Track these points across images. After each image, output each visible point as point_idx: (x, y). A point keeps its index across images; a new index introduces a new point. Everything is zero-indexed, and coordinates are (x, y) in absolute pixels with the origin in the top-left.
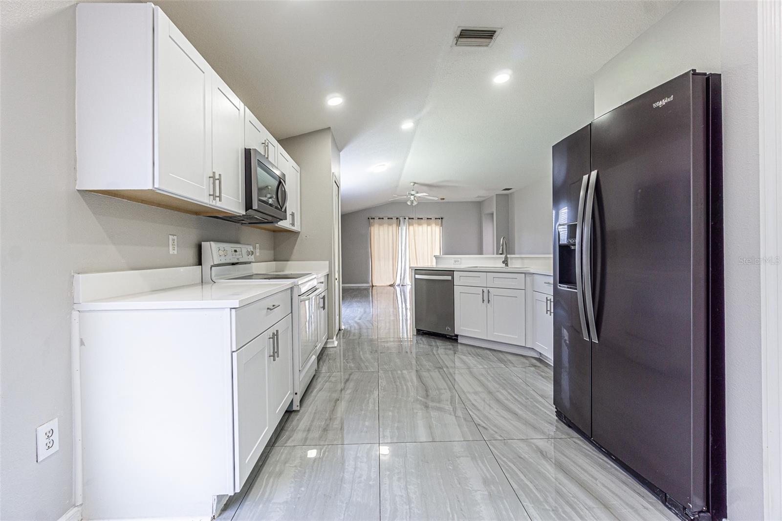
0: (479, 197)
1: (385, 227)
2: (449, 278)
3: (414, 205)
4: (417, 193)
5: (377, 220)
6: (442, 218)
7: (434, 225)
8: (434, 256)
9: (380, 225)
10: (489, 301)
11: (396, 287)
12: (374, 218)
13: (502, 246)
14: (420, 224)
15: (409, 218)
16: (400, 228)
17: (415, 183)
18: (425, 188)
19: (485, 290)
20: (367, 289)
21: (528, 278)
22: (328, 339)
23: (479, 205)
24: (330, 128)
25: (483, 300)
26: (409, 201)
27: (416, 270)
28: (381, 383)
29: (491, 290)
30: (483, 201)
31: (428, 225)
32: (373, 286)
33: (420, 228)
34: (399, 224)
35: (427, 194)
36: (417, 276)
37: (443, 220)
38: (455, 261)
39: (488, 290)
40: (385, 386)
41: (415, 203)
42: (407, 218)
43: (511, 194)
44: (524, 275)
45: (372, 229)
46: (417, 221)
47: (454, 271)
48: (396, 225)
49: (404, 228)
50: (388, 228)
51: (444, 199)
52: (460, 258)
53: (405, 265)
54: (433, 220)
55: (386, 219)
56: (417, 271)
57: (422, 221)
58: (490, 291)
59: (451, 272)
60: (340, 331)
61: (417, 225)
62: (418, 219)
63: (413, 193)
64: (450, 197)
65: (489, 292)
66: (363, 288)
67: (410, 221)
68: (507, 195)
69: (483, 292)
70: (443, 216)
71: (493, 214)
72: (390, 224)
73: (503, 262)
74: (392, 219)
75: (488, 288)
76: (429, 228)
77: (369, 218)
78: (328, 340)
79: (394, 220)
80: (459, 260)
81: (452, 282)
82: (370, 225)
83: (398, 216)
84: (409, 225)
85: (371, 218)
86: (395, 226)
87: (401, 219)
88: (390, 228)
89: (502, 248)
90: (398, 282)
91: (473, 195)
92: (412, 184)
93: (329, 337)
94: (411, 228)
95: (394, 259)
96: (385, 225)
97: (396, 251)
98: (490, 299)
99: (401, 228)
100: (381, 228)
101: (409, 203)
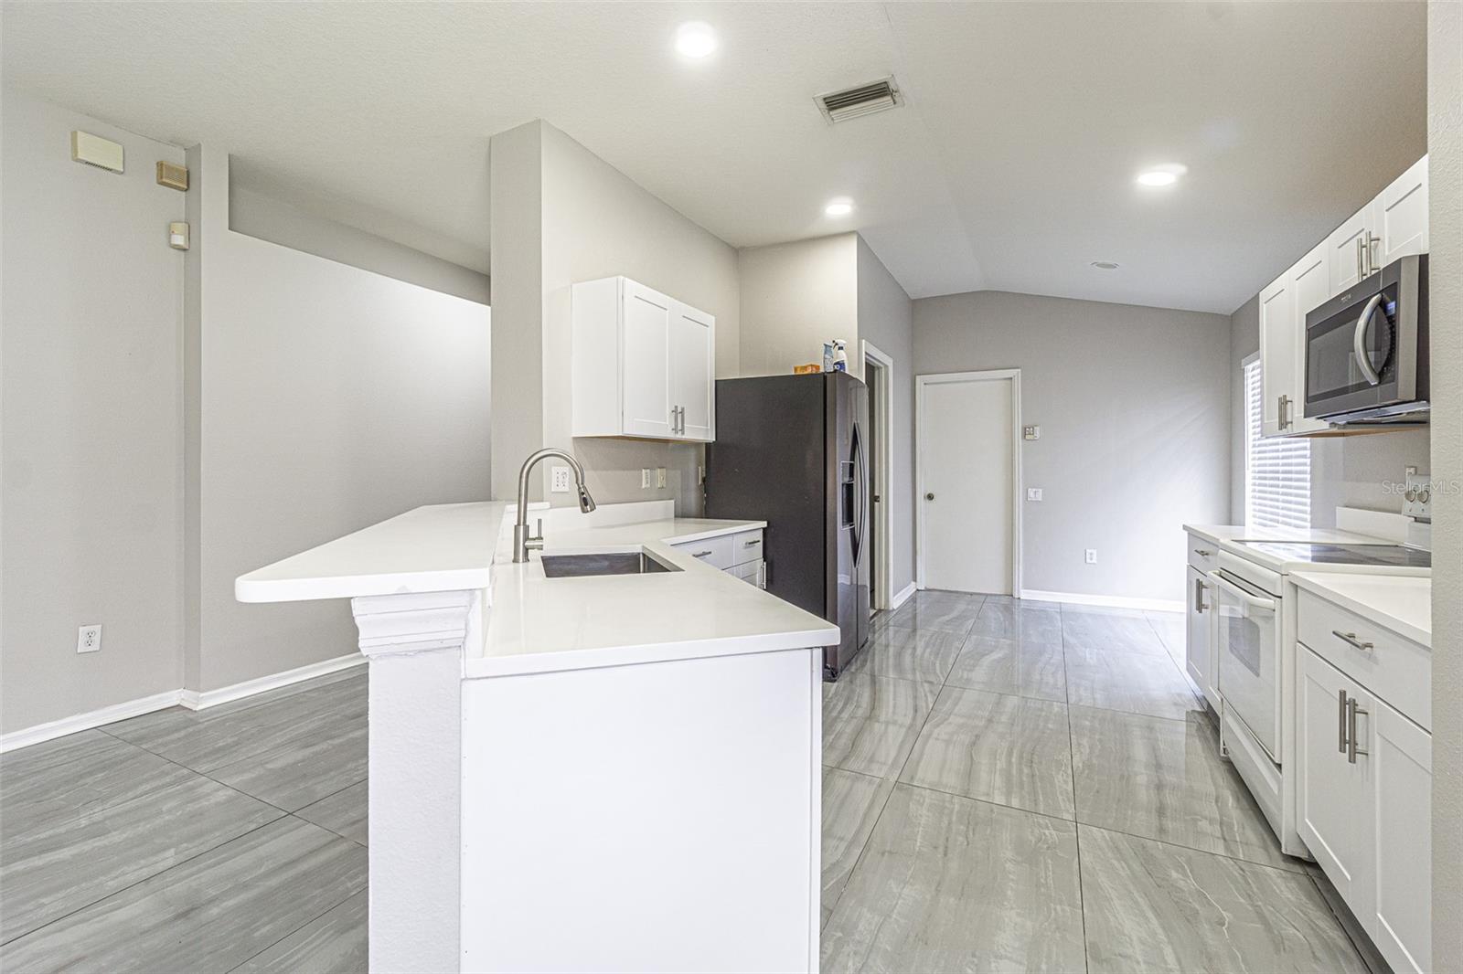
28: (1066, 782)
40: (1058, 774)
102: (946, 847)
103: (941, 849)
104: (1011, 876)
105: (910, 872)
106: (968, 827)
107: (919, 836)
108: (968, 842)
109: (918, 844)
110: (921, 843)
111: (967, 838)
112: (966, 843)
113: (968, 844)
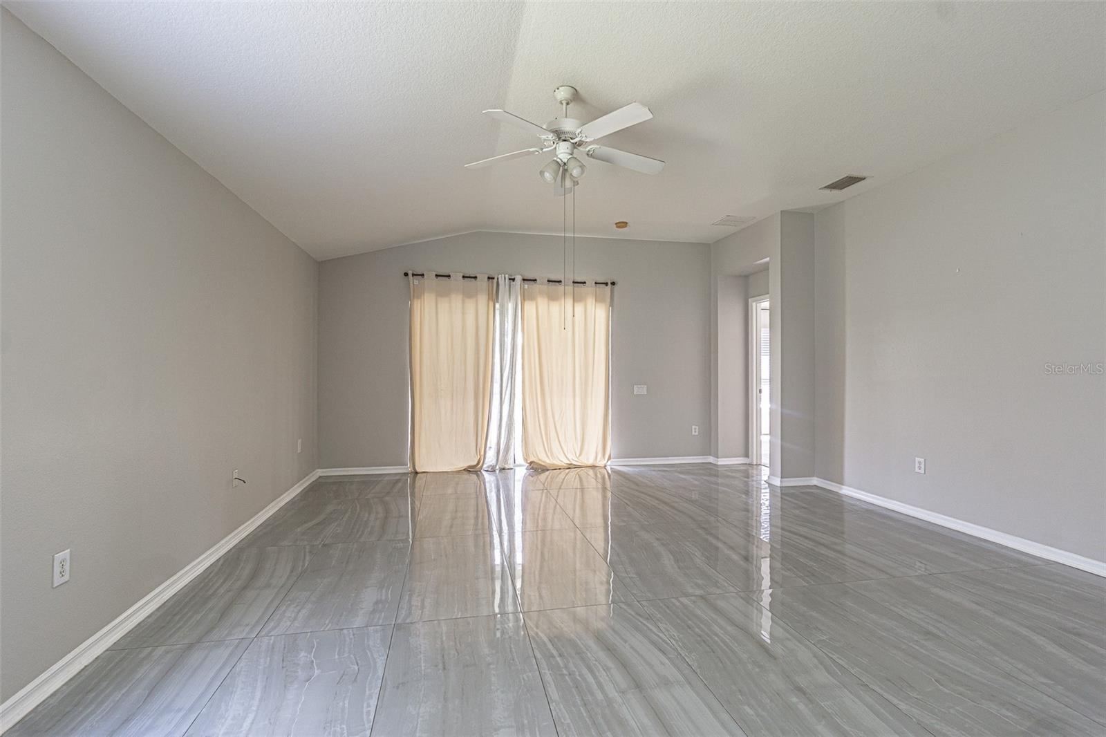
1: (457, 300)
5: (430, 280)
6: (613, 284)
7: (591, 302)
9: (442, 294)
11: (485, 474)
12: (423, 275)
14: (552, 298)
15: (524, 280)
16: (497, 306)
20: (398, 479)
23: (706, 251)
30: (718, 242)
31: (577, 299)
32: (417, 473)
33: (555, 307)
34: (494, 296)
37: (617, 287)
42: (519, 278)
45: (417, 305)
46: (545, 287)
48: (485, 298)
49: (510, 306)
50: (463, 302)
51: (624, 225)
53: (511, 411)
54: (590, 288)
55: (457, 278)
57: (560, 288)
61: (546, 300)
62: (549, 281)
66: (387, 478)
67: (526, 286)
70: (613, 279)
72: (468, 295)
74: (475, 278)
76: (579, 307)
77: (406, 274)
79: (482, 282)
82: (410, 296)
83: (492, 272)
84: (523, 300)
85: (413, 275)
86: (482, 299)
87: (501, 282)
88: (470, 305)
90: (490, 459)
94: (530, 307)
95: (481, 394)
96: (453, 296)
97: (485, 373)
99: (502, 306)
100: (444, 304)
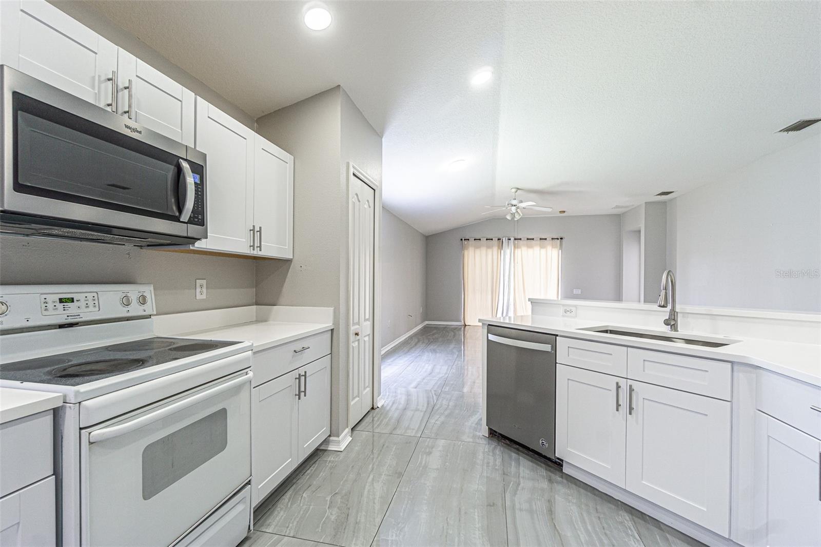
0: (617, 207)
1: (483, 250)
2: (547, 348)
3: (516, 219)
4: (521, 202)
5: (472, 242)
6: (561, 239)
7: (549, 249)
8: (529, 300)
9: (476, 247)
10: (631, 409)
12: (468, 240)
13: (666, 289)
14: (529, 247)
15: (515, 239)
16: (502, 251)
17: (518, 189)
18: (532, 195)
19: (622, 383)
20: (456, 330)
21: (741, 376)
22: (330, 436)
23: (618, 219)
24: (339, 86)
25: (618, 405)
26: (510, 214)
27: (489, 325)
29: (636, 385)
30: (624, 214)
31: (542, 247)
32: (466, 325)
33: (531, 251)
34: (501, 247)
35: (534, 204)
36: (491, 337)
37: (563, 240)
38: (566, 311)
39: (631, 386)
41: (517, 217)
42: (512, 239)
43: (671, 200)
44: (729, 365)
45: (466, 253)
46: (526, 242)
47: (557, 335)
48: (497, 248)
49: (508, 251)
50: (486, 251)
51: (564, 212)
52: (576, 306)
53: (509, 300)
54: (549, 242)
55: (484, 240)
56: (492, 328)
57: (533, 242)
58: (634, 387)
59: (551, 338)
60: (373, 411)
61: (526, 248)
62: (528, 239)
63: (514, 202)
64: (574, 208)
65: (631, 390)
66: (453, 327)
67: (516, 241)
68: (664, 203)
69: (618, 387)
70: (562, 236)
71: (640, 231)
72: (488, 247)
73: (667, 323)
74: (492, 239)
75: (630, 382)
76: (543, 251)
77: (462, 240)
78: (331, 438)
79: (495, 241)
80: (573, 309)
81: (552, 357)
82: (463, 248)
83: (500, 237)
84: (515, 248)
85: (465, 240)
86: (495, 249)
87: (504, 240)
88: (490, 251)
89: (666, 293)
91: (608, 204)
92: (514, 190)
93: (334, 432)
94: (518, 252)
95: (494, 291)
96: (482, 247)
97: (496, 282)
98: (634, 406)
99: (504, 252)
100: (478, 251)
101: (509, 217)
102: (460, 514)
103: (463, 512)
104: (425, 502)
105: (476, 496)
106: (447, 532)
107: (477, 520)
108: (447, 520)
109: (476, 514)
110: (475, 515)
111: (448, 523)
112: (448, 519)
113: (447, 518)
